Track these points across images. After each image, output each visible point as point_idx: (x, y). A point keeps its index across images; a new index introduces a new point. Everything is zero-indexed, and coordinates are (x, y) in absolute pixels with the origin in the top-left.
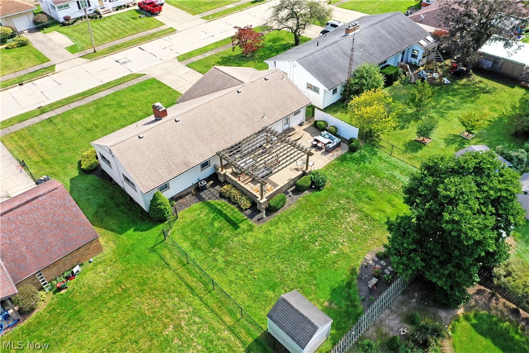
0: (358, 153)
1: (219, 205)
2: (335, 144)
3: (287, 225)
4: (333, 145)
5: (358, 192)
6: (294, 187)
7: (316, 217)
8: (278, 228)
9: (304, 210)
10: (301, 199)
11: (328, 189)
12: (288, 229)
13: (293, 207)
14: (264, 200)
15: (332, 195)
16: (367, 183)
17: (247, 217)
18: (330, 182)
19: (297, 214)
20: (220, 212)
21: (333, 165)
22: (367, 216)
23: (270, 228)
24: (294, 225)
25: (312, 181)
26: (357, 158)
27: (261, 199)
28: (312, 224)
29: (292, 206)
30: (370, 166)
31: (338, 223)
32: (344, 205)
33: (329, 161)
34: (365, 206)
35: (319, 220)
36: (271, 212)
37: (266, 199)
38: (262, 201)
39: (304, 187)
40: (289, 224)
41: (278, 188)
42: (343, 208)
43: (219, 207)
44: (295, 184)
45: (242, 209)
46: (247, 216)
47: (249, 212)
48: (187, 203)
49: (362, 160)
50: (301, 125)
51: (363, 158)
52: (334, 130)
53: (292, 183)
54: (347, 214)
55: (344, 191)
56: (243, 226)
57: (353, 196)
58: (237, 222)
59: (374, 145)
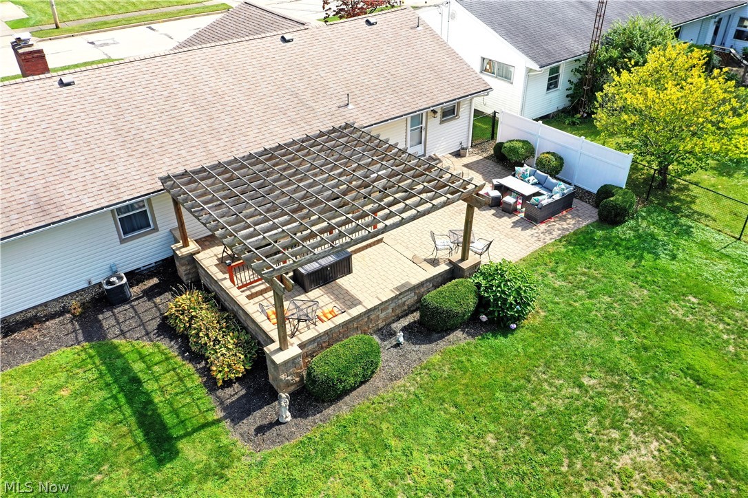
0: (631, 229)
1: (142, 358)
2: (557, 197)
3: (368, 464)
4: (550, 200)
5: (646, 349)
6: (416, 316)
7: (490, 438)
8: (328, 473)
9: (442, 400)
10: (436, 358)
11: (534, 329)
12: (369, 483)
13: (406, 386)
14: (293, 351)
15: (549, 353)
16: (675, 320)
17: (222, 414)
18: (543, 307)
19: (416, 417)
20: (131, 388)
21: (551, 255)
22: (701, 452)
23: (296, 473)
24: (396, 466)
25: (481, 298)
26: (628, 240)
27: (281, 349)
28: (469, 467)
29: (400, 382)
30: (674, 266)
31: (579, 474)
32: (599, 394)
33: (541, 244)
34: (684, 407)
35: (501, 453)
36: (317, 400)
37: (299, 351)
38: (279, 358)
39: (450, 315)
40: (376, 460)
41: (356, 311)
42: (597, 410)
43: (137, 367)
44: (420, 305)
45: (214, 380)
46: (224, 409)
47: (237, 391)
48: (42, 343)
49: (644, 249)
50: (458, 154)
51: (645, 245)
52: (554, 163)
53: (411, 299)
54: (615, 434)
55: (594, 343)
56: (193, 451)
57: (629, 364)
58: (176, 433)
59: (675, 211)
